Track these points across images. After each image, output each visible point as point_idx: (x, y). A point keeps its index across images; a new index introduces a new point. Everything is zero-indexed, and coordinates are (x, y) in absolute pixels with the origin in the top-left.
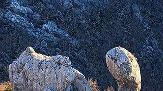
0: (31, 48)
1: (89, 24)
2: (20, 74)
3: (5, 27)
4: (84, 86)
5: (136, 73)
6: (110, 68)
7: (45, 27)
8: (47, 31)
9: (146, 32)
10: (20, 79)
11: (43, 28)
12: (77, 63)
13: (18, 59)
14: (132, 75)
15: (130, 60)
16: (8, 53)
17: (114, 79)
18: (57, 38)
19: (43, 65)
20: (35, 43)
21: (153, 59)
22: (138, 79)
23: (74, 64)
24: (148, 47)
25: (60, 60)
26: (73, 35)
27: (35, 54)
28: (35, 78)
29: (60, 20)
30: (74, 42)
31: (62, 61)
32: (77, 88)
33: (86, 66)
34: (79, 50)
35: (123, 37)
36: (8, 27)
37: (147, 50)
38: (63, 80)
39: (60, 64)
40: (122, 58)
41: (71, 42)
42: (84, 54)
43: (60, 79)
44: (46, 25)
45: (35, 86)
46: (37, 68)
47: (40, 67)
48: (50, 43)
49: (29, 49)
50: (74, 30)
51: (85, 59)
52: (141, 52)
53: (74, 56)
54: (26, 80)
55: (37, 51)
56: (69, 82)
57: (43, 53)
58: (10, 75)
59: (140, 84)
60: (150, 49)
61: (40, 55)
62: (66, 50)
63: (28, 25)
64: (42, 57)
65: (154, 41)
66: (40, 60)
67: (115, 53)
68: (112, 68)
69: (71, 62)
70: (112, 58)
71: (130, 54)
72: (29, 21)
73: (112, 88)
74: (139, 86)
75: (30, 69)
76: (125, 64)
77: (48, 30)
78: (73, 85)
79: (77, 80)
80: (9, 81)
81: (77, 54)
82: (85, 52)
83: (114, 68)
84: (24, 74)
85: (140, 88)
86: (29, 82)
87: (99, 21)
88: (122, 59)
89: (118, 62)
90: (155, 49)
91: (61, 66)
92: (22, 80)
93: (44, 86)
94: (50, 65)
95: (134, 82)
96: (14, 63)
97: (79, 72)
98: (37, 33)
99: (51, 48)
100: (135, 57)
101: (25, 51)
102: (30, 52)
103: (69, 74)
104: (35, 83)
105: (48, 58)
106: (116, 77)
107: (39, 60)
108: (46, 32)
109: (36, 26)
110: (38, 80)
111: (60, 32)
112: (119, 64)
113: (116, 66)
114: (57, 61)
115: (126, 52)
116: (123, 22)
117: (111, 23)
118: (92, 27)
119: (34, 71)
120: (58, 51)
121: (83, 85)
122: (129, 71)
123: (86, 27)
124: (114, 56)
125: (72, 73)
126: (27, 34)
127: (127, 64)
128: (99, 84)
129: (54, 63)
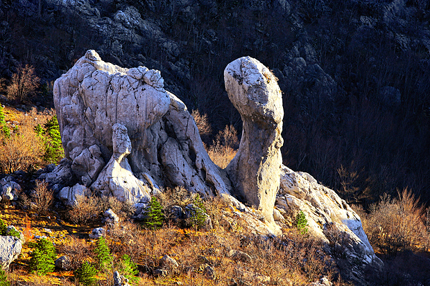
0: (94, 52)
1: (197, 14)
2: (74, 98)
3: (49, 13)
4: (184, 122)
5: (275, 103)
6: (230, 93)
7: (120, 16)
8: (123, 23)
9: (296, 32)
10: (73, 105)
11: (117, 17)
12: (173, 81)
13: (71, 71)
14: (268, 106)
15: (265, 80)
16: (53, 59)
17: (237, 113)
18: (140, 38)
19: (115, 83)
20: (101, 43)
21: (306, 80)
22: (279, 114)
23: (169, 83)
24: (297, 59)
25: (143, 75)
26: (168, 33)
27: (101, 63)
28: (99, 105)
29: (147, 5)
30: (169, 45)
31: (148, 77)
32: (172, 126)
33: (189, 89)
34: (177, 59)
35: (255, 40)
36: (55, 12)
37: (296, 64)
38: (149, 110)
39: (144, 83)
40: (252, 76)
41: (165, 44)
42: (187, 68)
43: (142, 108)
44: (123, 14)
45: (98, 120)
46: (103, 88)
47: (109, 86)
48: (127, 44)
49: (91, 54)
50: (171, 24)
51: (188, 75)
52: (286, 67)
53: (170, 69)
54: (84, 107)
55: (106, 58)
56: (158, 115)
57: (114, 62)
58: (55, 98)
59: (281, 123)
60: (301, 62)
61: (110, 65)
62: (156, 59)
63: (90, 11)
64: (112, 69)
65: (308, 49)
66: (110, 73)
67: (241, 67)
68: (234, 93)
69: (162, 80)
70: (235, 76)
71: (267, 70)
72: (93, 5)
73: (233, 128)
74: (280, 126)
75: (91, 88)
76: (257, 86)
77: (124, 21)
78: (165, 119)
79: (174, 113)
80: (54, 108)
81: (174, 67)
82: (188, 63)
83: (237, 94)
84: (79, 97)
85: (281, 131)
86: (88, 112)
87: (214, 10)
88: (253, 79)
89: (244, 83)
90: (309, 62)
91: (145, 86)
92: (76, 108)
93: (114, 119)
94: (126, 83)
95: (272, 119)
96: (64, 78)
97: (176, 99)
98: (105, 27)
99: (130, 53)
100: (276, 74)
101: (83, 58)
102: (93, 59)
103: (159, 101)
104: (98, 113)
105: (124, 71)
106: (240, 110)
107: (107, 74)
108: (120, 25)
109: (104, 15)
110: (105, 109)
111: (146, 26)
112: (246, 86)
113: (241, 90)
114: (139, 76)
115: (260, 66)
116: (256, 13)
117: (236, 15)
118: (203, 20)
119: (97, 92)
120: (142, 60)
121: (182, 120)
122: (264, 99)
123: (191, 19)
124: (238, 73)
125: (164, 99)
126: (88, 26)
127: (259, 88)
128: (209, 121)
129: (134, 80)
